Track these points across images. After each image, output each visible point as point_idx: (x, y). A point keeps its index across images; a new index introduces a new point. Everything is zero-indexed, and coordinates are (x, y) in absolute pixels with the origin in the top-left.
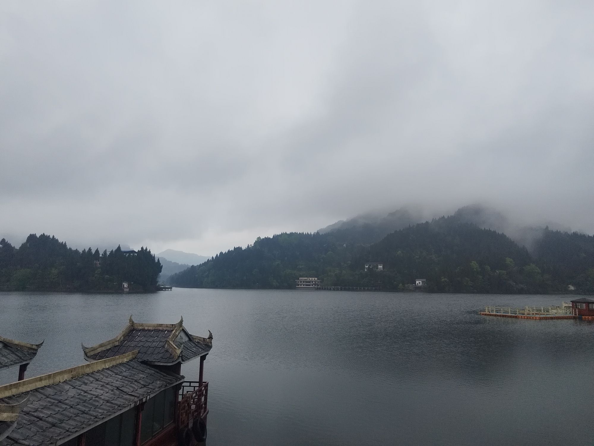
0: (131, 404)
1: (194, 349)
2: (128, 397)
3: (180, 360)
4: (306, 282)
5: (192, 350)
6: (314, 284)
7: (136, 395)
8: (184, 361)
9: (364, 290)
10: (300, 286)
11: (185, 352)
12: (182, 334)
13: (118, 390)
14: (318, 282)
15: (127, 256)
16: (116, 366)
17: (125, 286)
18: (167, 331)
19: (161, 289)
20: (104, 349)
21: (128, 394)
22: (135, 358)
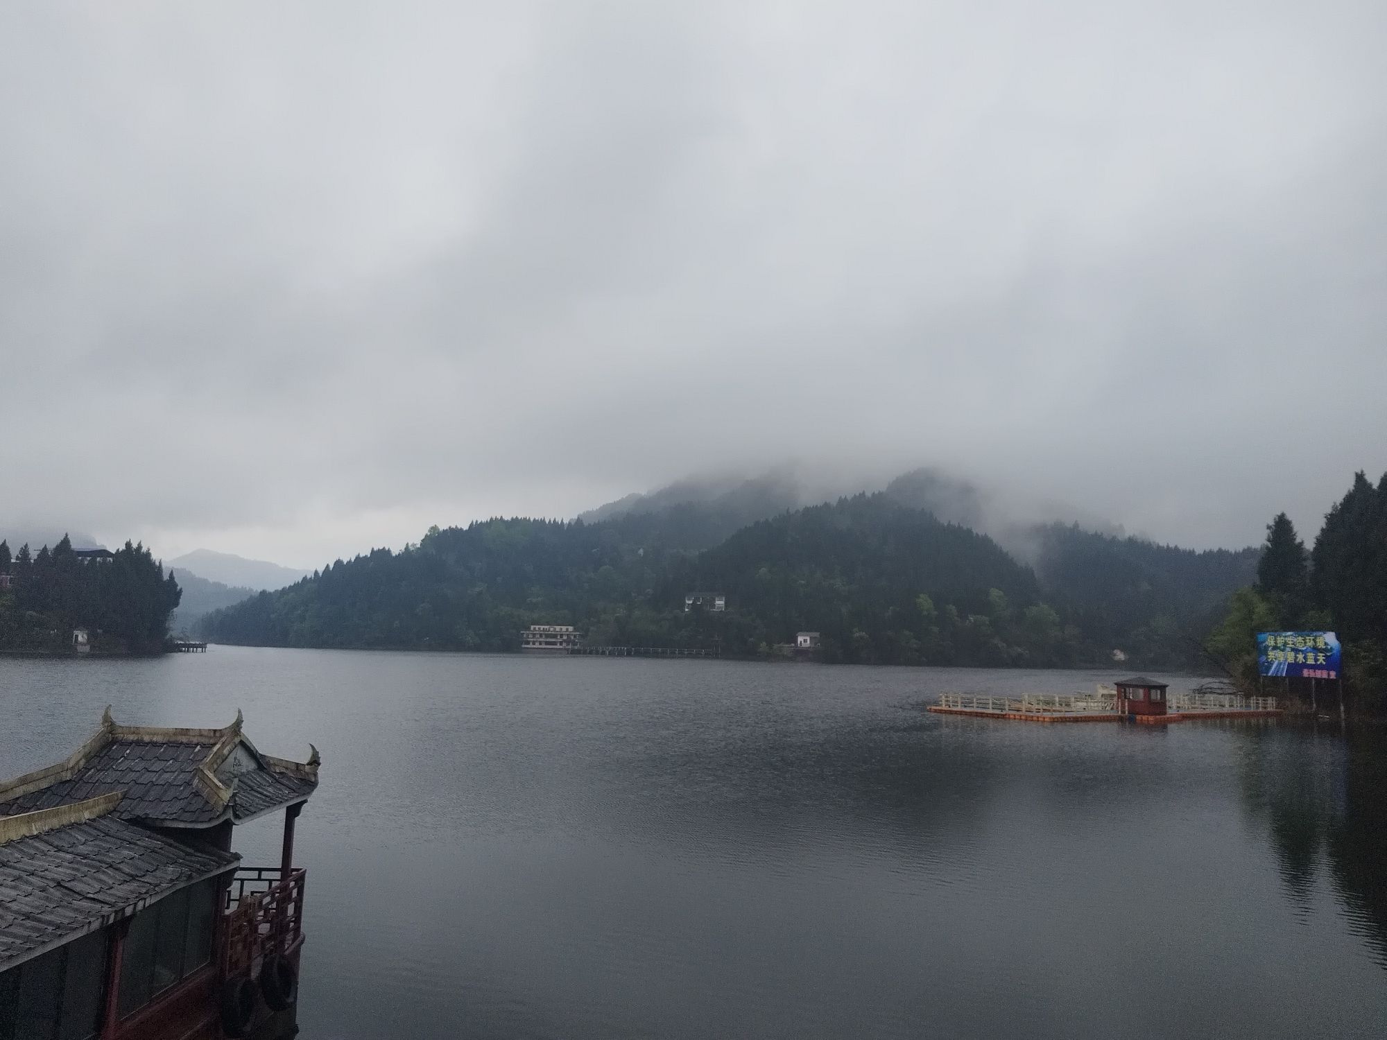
0: (90, 922)
1: (270, 789)
2: (86, 904)
3: (230, 815)
4: (547, 636)
5: (265, 793)
6: (565, 641)
7: (108, 899)
8: (240, 818)
9: (682, 656)
10: (531, 646)
11: (244, 796)
12: (240, 754)
13: (58, 888)
14: (575, 636)
15: (86, 563)
16: (59, 831)
17: (80, 639)
18: (201, 747)
19: (177, 649)
20: (31, 788)
21: (87, 898)
22: (115, 810)
